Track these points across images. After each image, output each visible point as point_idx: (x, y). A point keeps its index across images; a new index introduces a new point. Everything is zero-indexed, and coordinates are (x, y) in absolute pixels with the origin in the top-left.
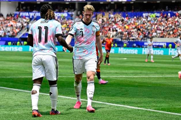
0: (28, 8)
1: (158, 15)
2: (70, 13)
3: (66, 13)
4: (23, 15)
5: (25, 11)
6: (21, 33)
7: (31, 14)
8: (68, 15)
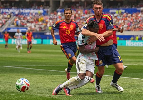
0: (8, 5)
1: (123, 11)
2: (46, 10)
3: (42, 9)
4: (3, 11)
5: (5, 7)
6: (3, 28)
7: (11, 11)
8: (44, 11)
